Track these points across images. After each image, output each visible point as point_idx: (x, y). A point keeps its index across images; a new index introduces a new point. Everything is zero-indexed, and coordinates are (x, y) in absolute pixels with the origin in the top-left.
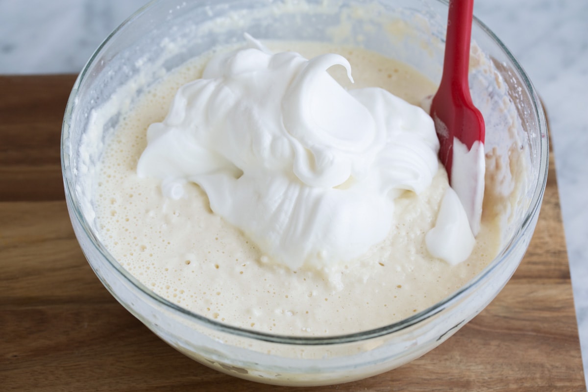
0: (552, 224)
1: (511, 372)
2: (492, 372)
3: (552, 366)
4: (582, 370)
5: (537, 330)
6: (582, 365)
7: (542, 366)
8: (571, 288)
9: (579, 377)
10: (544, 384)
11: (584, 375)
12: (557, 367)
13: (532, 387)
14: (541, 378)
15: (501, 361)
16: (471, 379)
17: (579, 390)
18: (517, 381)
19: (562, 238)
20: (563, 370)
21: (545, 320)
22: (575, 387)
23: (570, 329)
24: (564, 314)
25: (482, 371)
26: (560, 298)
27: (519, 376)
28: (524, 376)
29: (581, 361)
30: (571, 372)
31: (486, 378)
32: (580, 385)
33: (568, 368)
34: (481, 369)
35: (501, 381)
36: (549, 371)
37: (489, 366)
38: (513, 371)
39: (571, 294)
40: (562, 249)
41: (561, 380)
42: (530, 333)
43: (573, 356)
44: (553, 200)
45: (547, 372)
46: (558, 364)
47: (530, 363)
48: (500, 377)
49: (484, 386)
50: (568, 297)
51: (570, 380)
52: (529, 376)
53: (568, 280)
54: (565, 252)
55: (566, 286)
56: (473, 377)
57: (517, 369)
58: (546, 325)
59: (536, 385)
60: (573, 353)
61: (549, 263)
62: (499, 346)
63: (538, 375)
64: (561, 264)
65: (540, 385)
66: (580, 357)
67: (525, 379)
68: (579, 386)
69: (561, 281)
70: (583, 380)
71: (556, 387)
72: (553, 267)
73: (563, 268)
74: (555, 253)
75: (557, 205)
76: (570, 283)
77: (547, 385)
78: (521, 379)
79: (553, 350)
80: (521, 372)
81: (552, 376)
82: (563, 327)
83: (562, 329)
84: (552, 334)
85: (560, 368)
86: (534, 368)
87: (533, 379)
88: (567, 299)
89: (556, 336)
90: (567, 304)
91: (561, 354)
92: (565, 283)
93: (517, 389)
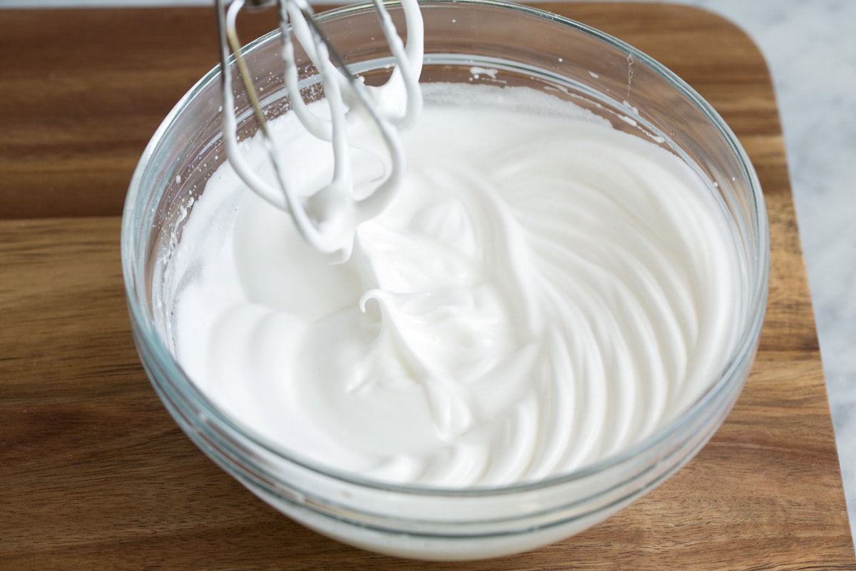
0: (785, 257)
1: (715, 515)
2: (682, 514)
3: (790, 501)
4: (845, 509)
5: (763, 441)
6: (843, 500)
7: (772, 502)
8: (820, 367)
9: (839, 522)
10: (775, 534)
11: (847, 518)
12: (799, 505)
13: (754, 540)
14: (772, 523)
15: (698, 494)
16: (644, 527)
17: (840, 544)
18: (727, 529)
19: (802, 280)
20: (810, 508)
21: (775, 422)
22: (831, 540)
23: (820, 438)
24: (810, 411)
25: (664, 512)
26: (802, 384)
27: (730, 521)
28: (739, 520)
29: (842, 493)
30: (824, 513)
31: (671, 525)
32: (842, 536)
33: (819, 505)
34: (663, 509)
35: (700, 529)
36: (784, 511)
37: (675, 505)
38: (719, 511)
39: (821, 377)
40: (802, 299)
41: (807, 527)
42: (749, 446)
43: (826, 486)
44: (784, 217)
45: (781, 514)
46: (799, 499)
47: (749, 498)
48: (696, 522)
49: (667, 540)
50: (815, 382)
51: (823, 527)
52: (749, 520)
53: (814, 353)
54: (809, 305)
55: (812, 364)
56: (647, 524)
57: (727, 509)
58: (777, 431)
59: (763, 537)
60: (827, 479)
61: (782, 325)
63: (764, 519)
64: (801, 325)
65: (769, 537)
66: (840, 486)
67: (744, 525)
68: (838, 537)
69: (803, 354)
70: (846, 526)
71: (797, 540)
72: (786, 331)
73: (805, 331)
74: (789, 306)
75: (792, 225)
76: (819, 358)
77: (782, 536)
78: (734, 526)
79: (790, 474)
80: (735, 514)
81: (789, 521)
82: (808, 435)
83: (806, 437)
84: (787, 446)
85: (804, 505)
86: (757, 506)
87: (756, 526)
88: (814, 386)
89: (797, 451)
90: (813, 393)
91: (804, 482)
92: (810, 358)
93: (727, 544)
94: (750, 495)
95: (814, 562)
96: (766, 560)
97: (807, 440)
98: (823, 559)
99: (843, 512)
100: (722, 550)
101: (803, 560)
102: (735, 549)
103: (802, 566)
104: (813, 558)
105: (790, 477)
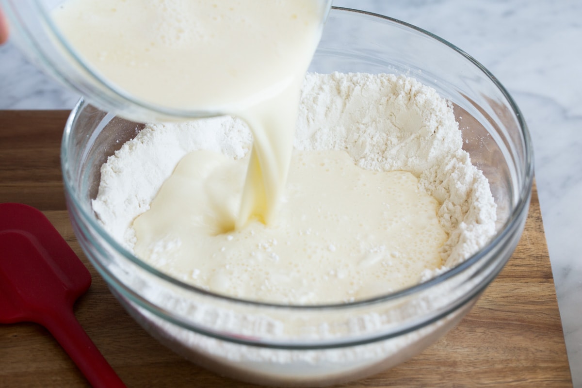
0: (535, 234)
1: (496, 355)
2: (478, 354)
3: (536, 349)
4: (566, 353)
5: (522, 321)
6: (566, 350)
7: (527, 349)
8: (553, 286)
9: (563, 359)
10: (528, 365)
11: (567, 358)
12: (541, 351)
13: (517, 367)
14: (526, 359)
15: (487, 345)
16: (457, 360)
17: (564, 370)
18: (502, 362)
19: (544, 245)
20: (547, 353)
21: (529, 312)
22: (558, 368)
23: (553, 320)
24: (547, 307)
25: (468, 353)
26: (543, 294)
27: (504, 358)
28: (509, 358)
29: (565, 346)
30: (555, 355)
31: (472, 359)
32: (564, 366)
33: (552, 352)
34: (467, 351)
35: (488, 362)
36: (533, 354)
37: (475, 350)
38: (498, 353)
39: (554, 291)
40: (544, 254)
41: (544, 361)
42: (515, 322)
43: (556, 342)
44: (535, 215)
45: (531, 355)
46: (542, 348)
47: (515, 347)
48: (486, 358)
49: (470, 366)
50: (551, 293)
51: (554, 362)
52: (514, 358)
53: (550, 280)
54: (548, 257)
55: (549, 285)
56: (459, 358)
57: (502, 352)
58: (530, 316)
59: (522, 366)
60: (557, 339)
61: (533, 266)
62: (484, 333)
63: (522, 357)
64: (543, 266)
65: (525, 366)
66: (564, 343)
67: (511, 360)
68: (562, 367)
69: (544, 280)
70: (567, 361)
71: (540, 368)
72: (536, 269)
73: (545, 269)
74: (537, 257)
75: (539, 219)
76: (553, 282)
77: (532, 365)
78: (506, 360)
79: (537, 336)
80: (507, 354)
81: (536, 358)
82: (546, 318)
83: (545, 319)
84: (535, 323)
85: (544, 351)
86: (519, 351)
87: (518, 360)
88: (550, 295)
89: (540, 325)
90: (550, 299)
91: (544, 340)
92: (548, 282)
93: (502, 369)
94: (515, 346)
95: (549, 378)
96: (523, 377)
97: (546, 321)
98: (553, 377)
99: (565, 355)
100: (499, 372)
101: (543, 377)
102: (506, 371)
103: (543, 380)
104: (548, 376)
105: (536, 338)
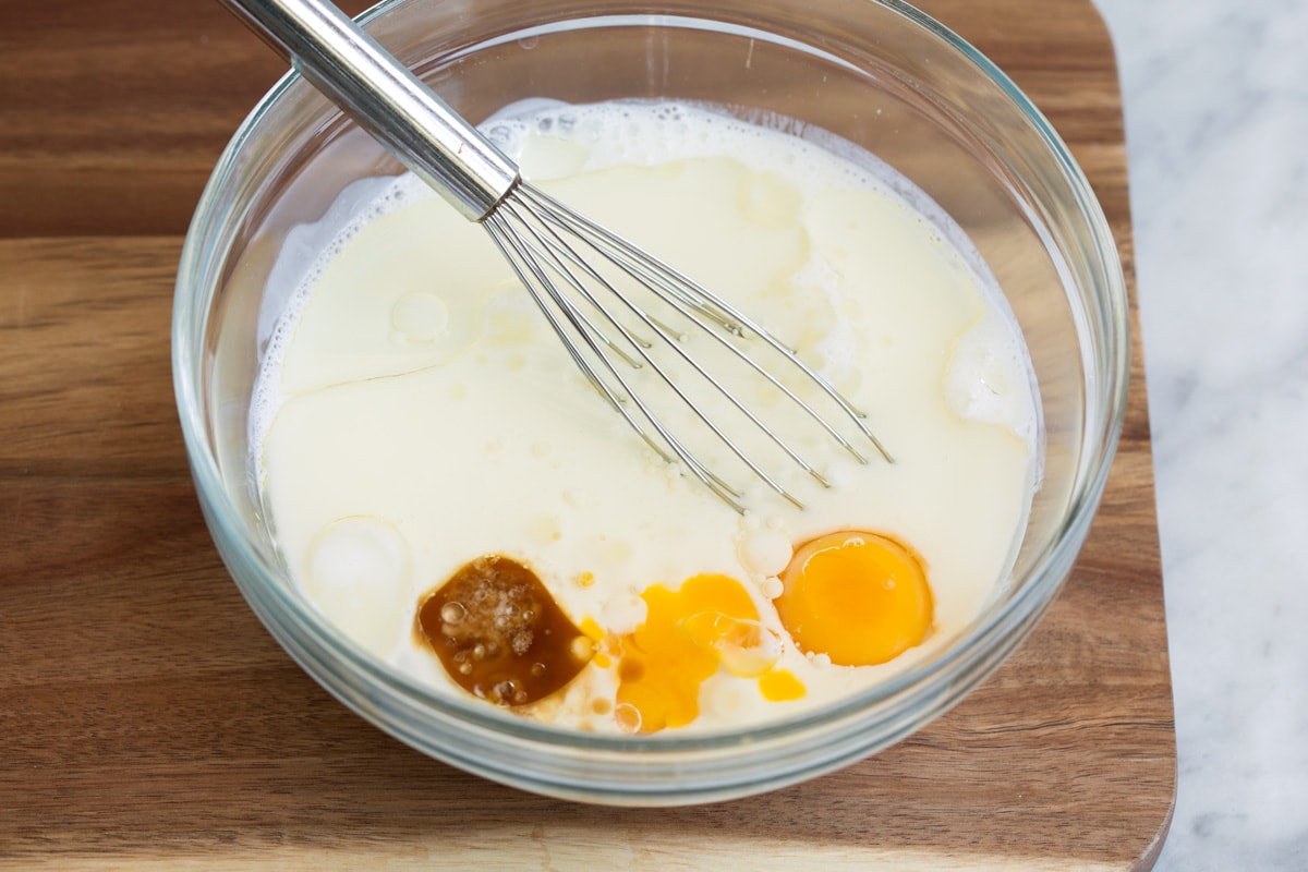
3: (1099, 638)
4: (1166, 649)
6: (1165, 639)
7: (1077, 639)
8: (1149, 462)
9: (1157, 666)
10: (1078, 681)
11: (1168, 661)
12: (1110, 643)
13: (1052, 687)
14: (1075, 666)
17: (1156, 695)
18: (1020, 671)
20: (1124, 648)
22: (1146, 689)
23: (1143, 557)
24: (1132, 521)
26: (1125, 484)
27: (1024, 661)
28: (1036, 661)
29: (1164, 630)
30: (1140, 654)
32: (1159, 685)
33: (1134, 644)
36: (1092, 650)
39: (1150, 475)
41: (1117, 672)
43: (1144, 618)
45: (1086, 653)
46: (1111, 636)
47: (1050, 633)
50: (1142, 482)
51: (1137, 673)
52: (1047, 661)
53: (1142, 443)
54: (1143, 378)
55: (1139, 457)
59: (1062, 683)
60: (1147, 610)
63: (1066, 661)
65: (1071, 683)
66: (1163, 620)
67: (1040, 667)
68: (1154, 686)
69: (1133, 444)
70: (1166, 672)
71: (1104, 689)
73: (1135, 414)
76: (1148, 450)
77: (1086, 683)
78: (1029, 668)
79: (1102, 603)
80: (1031, 653)
81: (1097, 663)
82: (1128, 551)
83: (1125, 555)
84: (1102, 566)
85: (1117, 643)
86: (1059, 644)
87: (1056, 668)
88: (1140, 487)
89: (1113, 572)
90: (1139, 496)
91: (1119, 613)
92: (1138, 449)
93: (1019, 691)
94: (1051, 628)
95: (1123, 717)
96: (1064, 714)
97: (1127, 558)
98: (1133, 714)
99: (1163, 654)
100: (1011, 699)
101: (1109, 714)
102: (1027, 698)
103: (1108, 722)
104: (1122, 712)
105: (1102, 607)
